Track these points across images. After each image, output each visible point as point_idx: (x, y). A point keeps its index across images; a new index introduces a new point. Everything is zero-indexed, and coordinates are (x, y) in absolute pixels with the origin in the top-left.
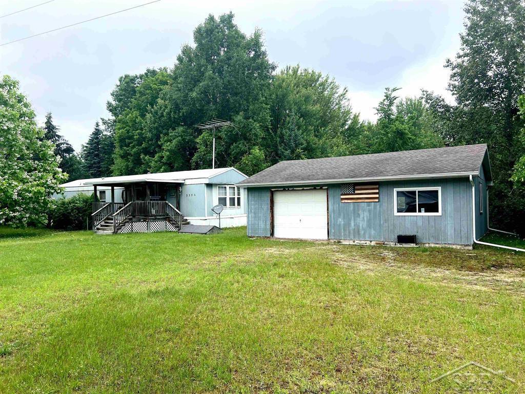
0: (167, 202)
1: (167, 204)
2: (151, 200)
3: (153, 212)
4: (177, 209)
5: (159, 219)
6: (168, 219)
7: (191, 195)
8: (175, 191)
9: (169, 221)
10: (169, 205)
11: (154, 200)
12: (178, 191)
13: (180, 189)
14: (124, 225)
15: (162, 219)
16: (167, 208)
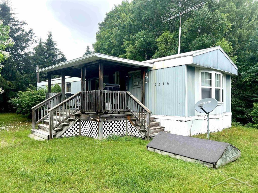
0: (128, 93)
1: (128, 95)
2: (106, 89)
3: (109, 106)
4: (142, 102)
5: (116, 117)
6: (129, 117)
7: (161, 84)
8: (139, 79)
9: (131, 121)
10: (131, 97)
11: (110, 89)
12: (144, 80)
13: (147, 76)
14: (68, 125)
15: (121, 117)
16: (129, 102)
